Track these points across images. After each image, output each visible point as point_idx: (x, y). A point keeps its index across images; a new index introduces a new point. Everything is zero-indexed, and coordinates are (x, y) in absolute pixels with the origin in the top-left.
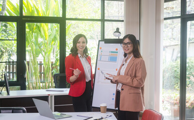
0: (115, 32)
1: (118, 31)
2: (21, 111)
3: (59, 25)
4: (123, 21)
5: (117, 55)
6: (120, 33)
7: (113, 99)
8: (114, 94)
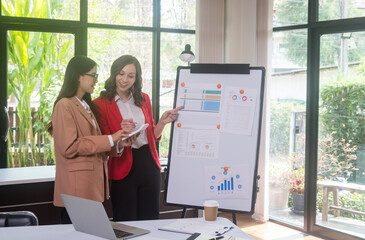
0: (184, 52)
2: (27, 221)
3: (73, 36)
4: (193, 32)
5: (219, 97)
6: (192, 54)
7: (212, 188)
8: (213, 178)
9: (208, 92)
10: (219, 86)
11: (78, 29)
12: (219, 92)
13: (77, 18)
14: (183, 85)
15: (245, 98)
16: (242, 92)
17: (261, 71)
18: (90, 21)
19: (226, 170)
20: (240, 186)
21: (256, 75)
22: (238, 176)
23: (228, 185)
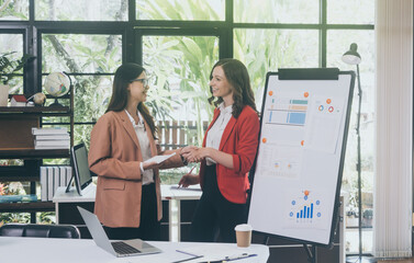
0: (347, 53)
1: (353, 50)
2: (69, 233)
4: (372, 27)
5: (305, 108)
6: (358, 55)
7: (291, 214)
8: (294, 203)
9: (295, 102)
10: (306, 95)
11: (223, 32)
12: (306, 102)
13: (222, 18)
14: (271, 94)
15: (331, 109)
16: (329, 101)
17: (349, 76)
18: (236, 21)
19: (307, 194)
20: (319, 214)
21: (345, 80)
22: (318, 203)
23: (307, 213)
